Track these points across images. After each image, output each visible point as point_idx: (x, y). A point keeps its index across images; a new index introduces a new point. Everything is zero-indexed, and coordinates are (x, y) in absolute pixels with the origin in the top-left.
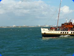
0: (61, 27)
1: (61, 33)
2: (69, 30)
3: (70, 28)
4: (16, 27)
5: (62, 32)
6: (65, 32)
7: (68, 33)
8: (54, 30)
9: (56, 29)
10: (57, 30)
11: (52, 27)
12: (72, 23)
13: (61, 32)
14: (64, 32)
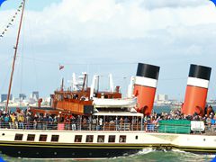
1: (19, 137)
2: (60, 125)
5: (25, 133)
6: (38, 134)
7: (55, 138)
13: (20, 132)
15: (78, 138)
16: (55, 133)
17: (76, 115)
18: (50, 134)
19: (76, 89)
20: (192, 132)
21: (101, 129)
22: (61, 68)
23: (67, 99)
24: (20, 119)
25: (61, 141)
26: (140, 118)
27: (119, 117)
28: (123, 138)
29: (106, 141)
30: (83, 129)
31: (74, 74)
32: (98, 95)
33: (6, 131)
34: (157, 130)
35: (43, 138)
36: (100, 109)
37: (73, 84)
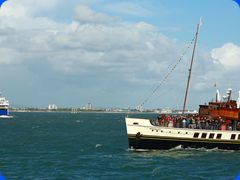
0: (195, 116)
1: (196, 135)
3: (227, 119)
4: (59, 110)
5: (201, 132)
6: (209, 133)
7: (219, 136)
9: (178, 124)
11: (164, 115)
12: (234, 103)
14: (204, 131)
15: (233, 136)
16: (220, 132)
18: (216, 133)
25: (222, 138)
35: (212, 136)
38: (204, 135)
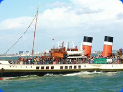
1: (38, 68)
2: (54, 62)
5: (40, 66)
6: (45, 66)
7: (52, 68)
8: (21, 63)
9: (26, 61)
10: (28, 64)
13: (38, 66)
15: (62, 67)
16: (52, 65)
17: (60, 58)
18: (50, 66)
19: (59, 48)
20: (107, 63)
21: (70, 63)
22: (53, 40)
23: (56, 52)
24: (38, 60)
25: (55, 69)
26: (86, 58)
27: (78, 58)
28: (80, 66)
29: (73, 68)
30: (63, 63)
31: (58, 42)
32: (68, 50)
33: (32, 66)
34: (93, 63)
35: (47, 68)
36: (70, 55)
37: (58, 46)
38: (43, 68)
